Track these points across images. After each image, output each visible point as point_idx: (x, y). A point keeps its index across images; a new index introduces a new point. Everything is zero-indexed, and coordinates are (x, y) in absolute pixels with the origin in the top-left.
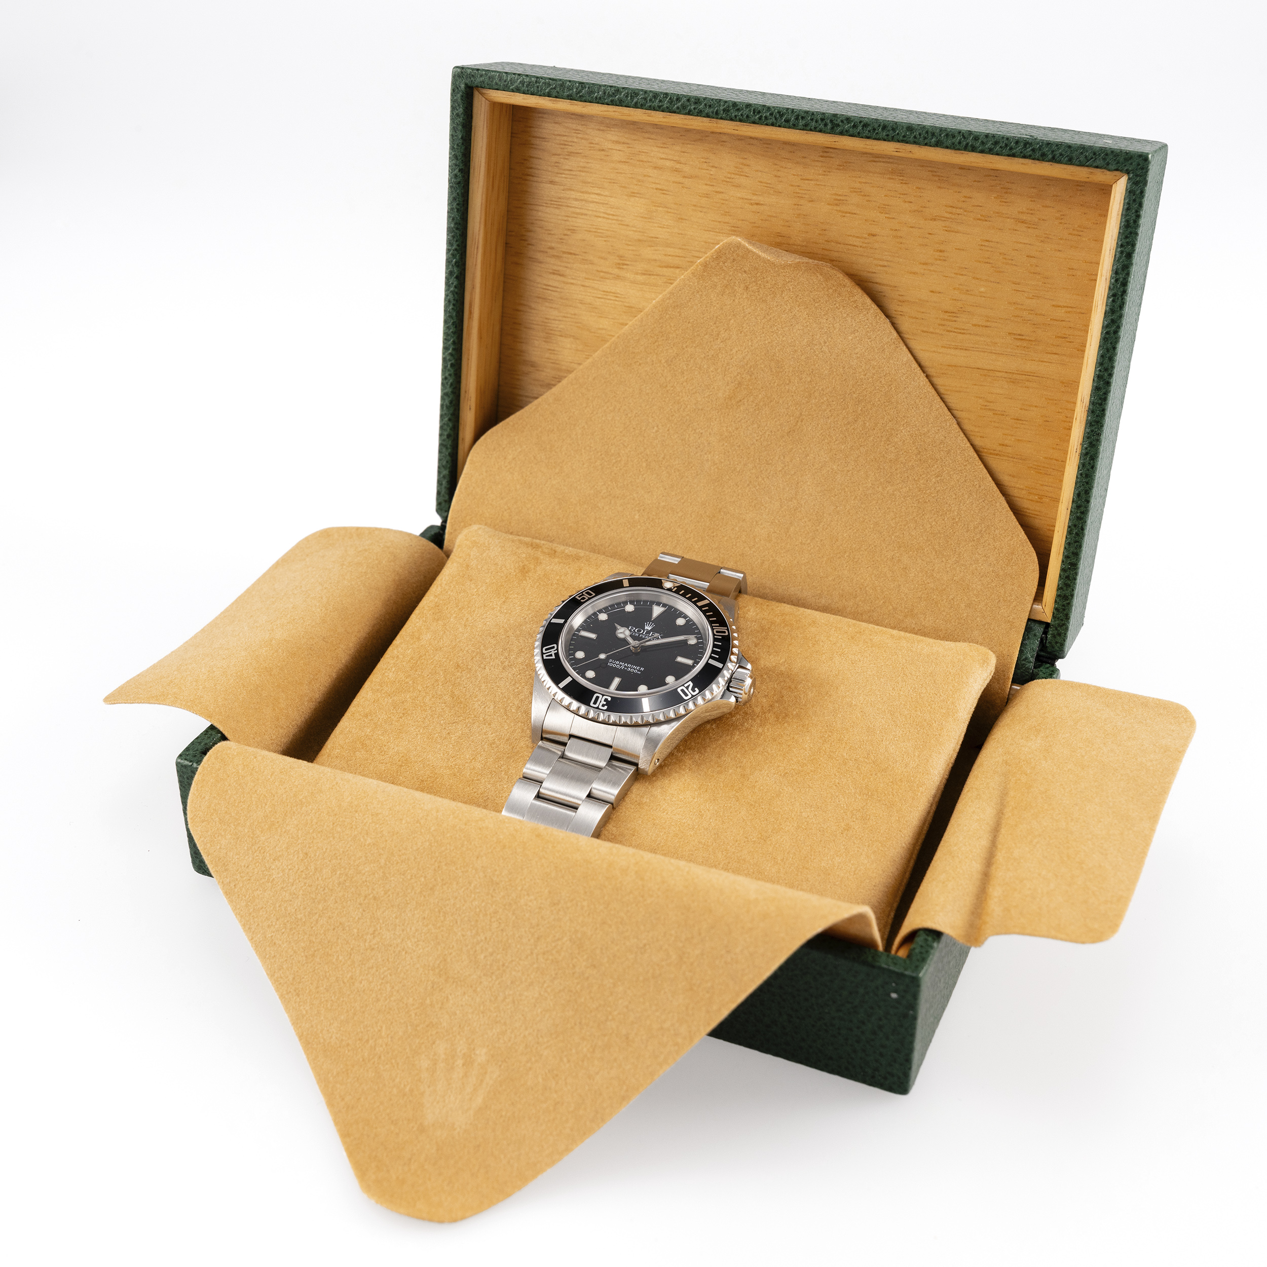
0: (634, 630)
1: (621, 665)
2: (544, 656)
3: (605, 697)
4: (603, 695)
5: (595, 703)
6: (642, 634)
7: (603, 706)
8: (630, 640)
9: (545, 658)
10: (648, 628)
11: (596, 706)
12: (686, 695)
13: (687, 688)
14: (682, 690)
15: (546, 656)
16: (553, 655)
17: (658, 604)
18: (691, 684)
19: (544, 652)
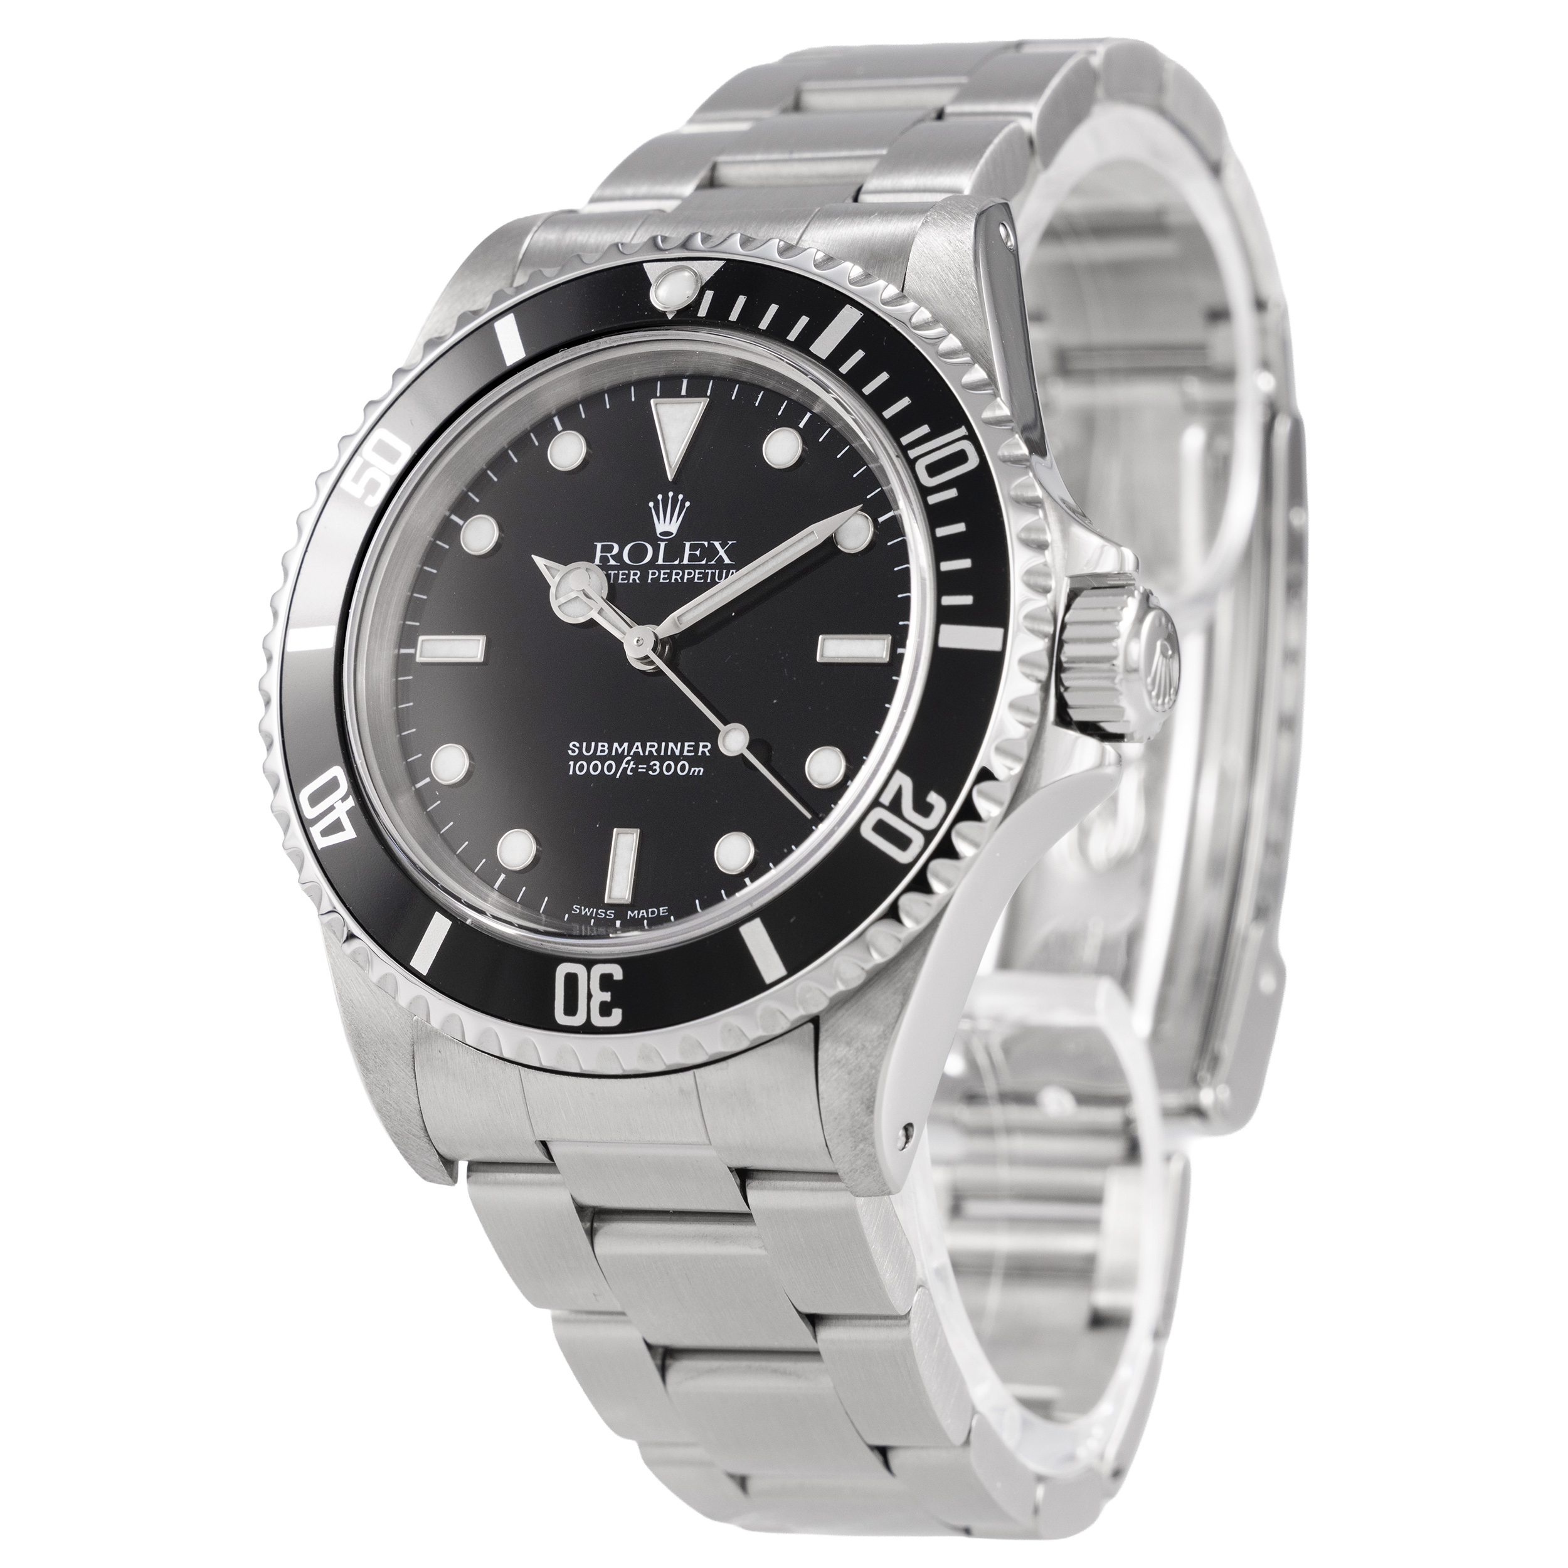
0: (618, 557)
1: (619, 759)
2: (315, 831)
3: (598, 970)
4: (589, 964)
5: (571, 1008)
6: (653, 564)
7: (605, 1010)
8: (613, 622)
9: (321, 843)
10: (667, 524)
11: (578, 1020)
12: (903, 842)
13: (895, 807)
14: (882, 828)
15: (325, 833)
16: (346, 822)
17: (670, 387)
18: (904, 781)
19: (309, 813)
